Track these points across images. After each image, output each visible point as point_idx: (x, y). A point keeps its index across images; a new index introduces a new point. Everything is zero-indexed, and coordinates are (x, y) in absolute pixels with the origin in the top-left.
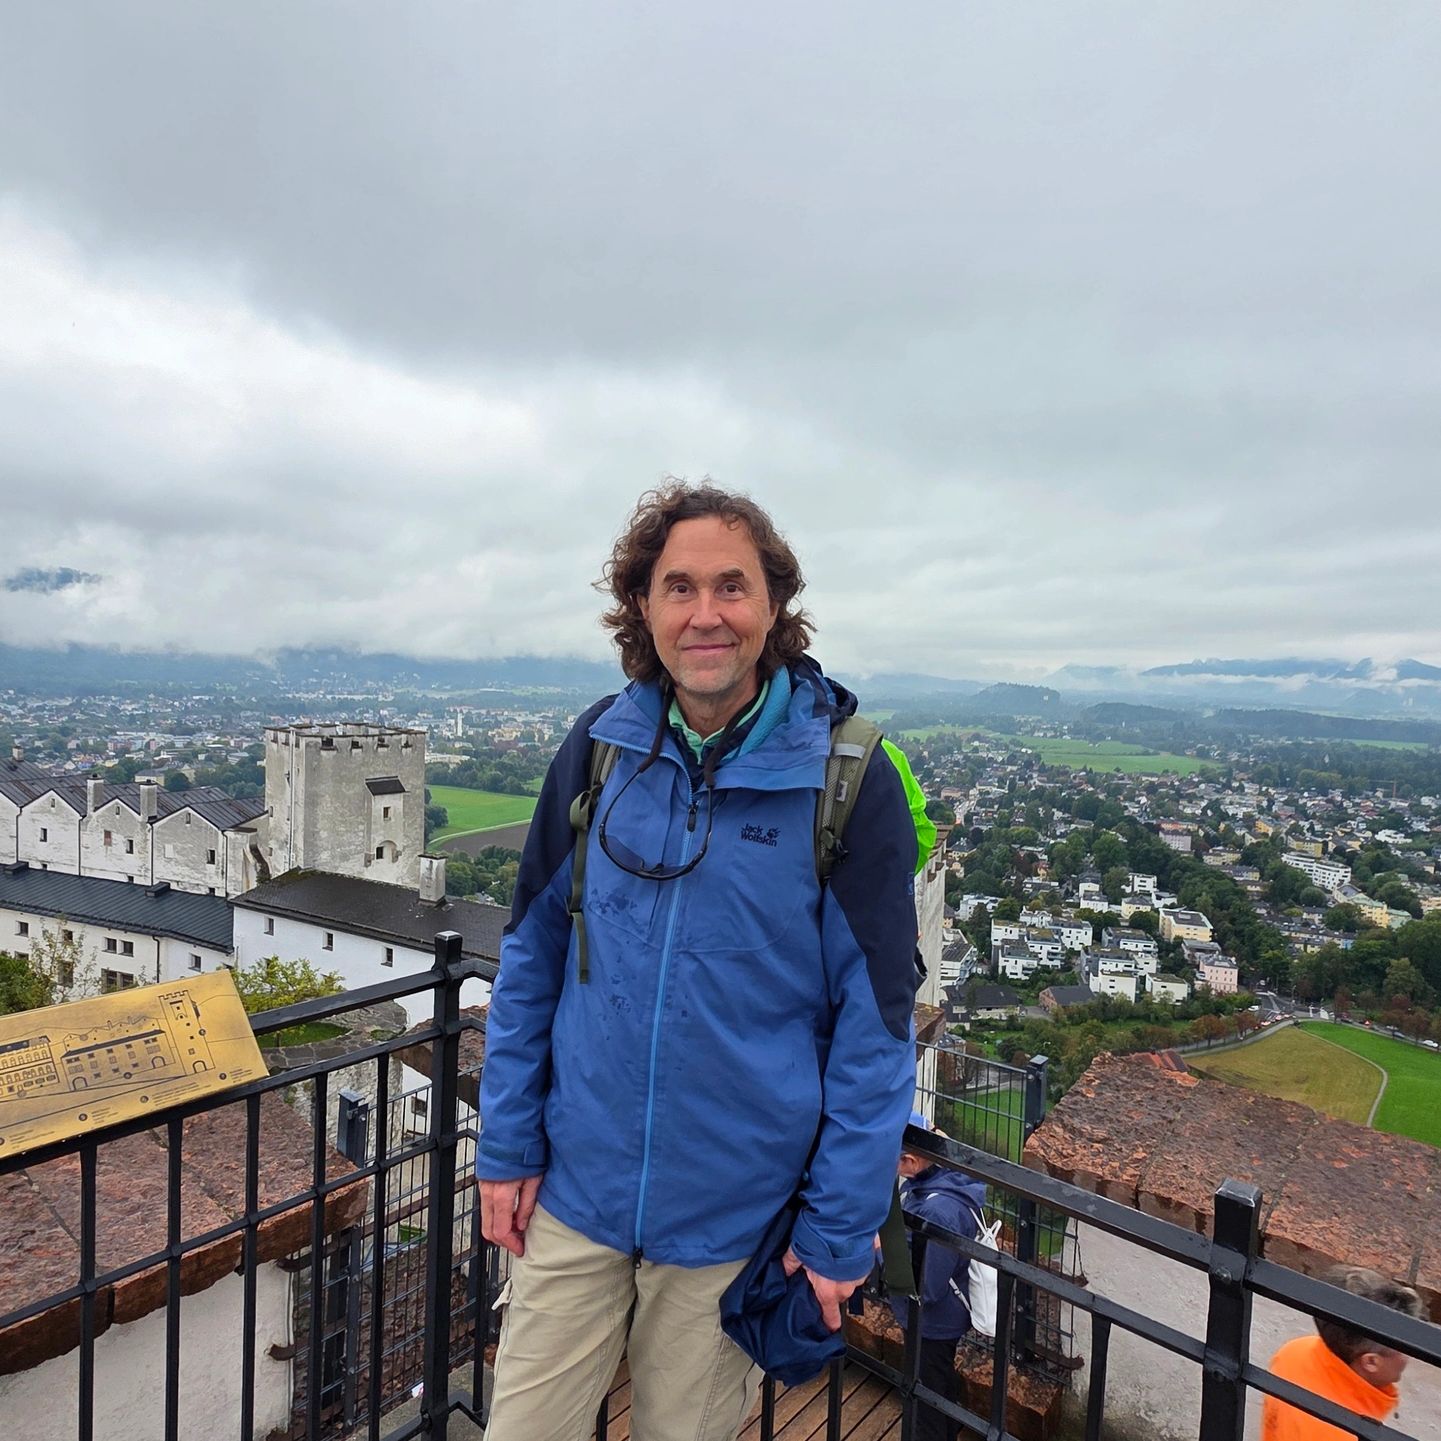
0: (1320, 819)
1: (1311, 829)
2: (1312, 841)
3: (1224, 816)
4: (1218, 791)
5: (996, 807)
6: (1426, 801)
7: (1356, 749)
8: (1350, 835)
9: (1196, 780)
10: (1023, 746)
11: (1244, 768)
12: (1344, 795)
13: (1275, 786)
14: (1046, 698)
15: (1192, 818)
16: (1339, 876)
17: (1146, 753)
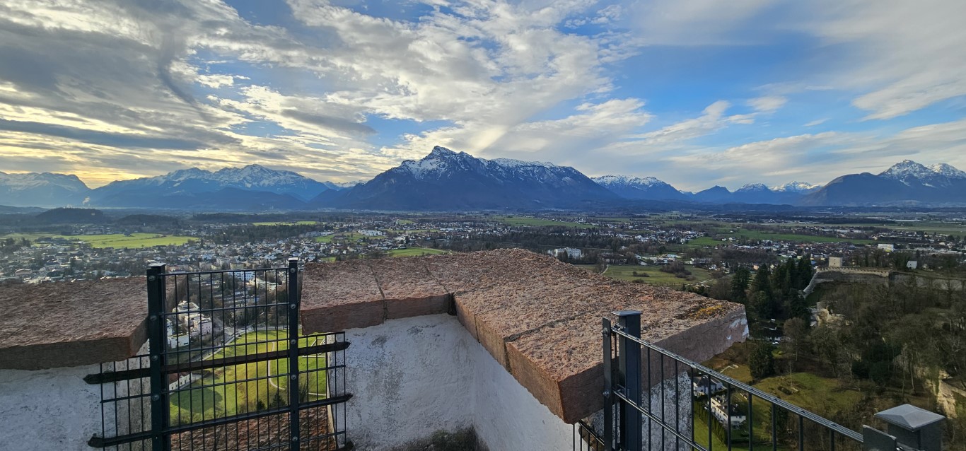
0: (242, 255)
1: (239, 259)
2: (239, 263)
3: (200, 260)
4: (197, 249)
5: (62, 275)
6: (280, 242)
7: (254, 226)
8: (255, 259)
9: (186, 246)
10: (79, 240)
11: (209, 238)
12: (252, 244)
13: (223, 243)
14: (93, 214)
15: (186, 262)
16: (251, 275)
17: (158, 237)
